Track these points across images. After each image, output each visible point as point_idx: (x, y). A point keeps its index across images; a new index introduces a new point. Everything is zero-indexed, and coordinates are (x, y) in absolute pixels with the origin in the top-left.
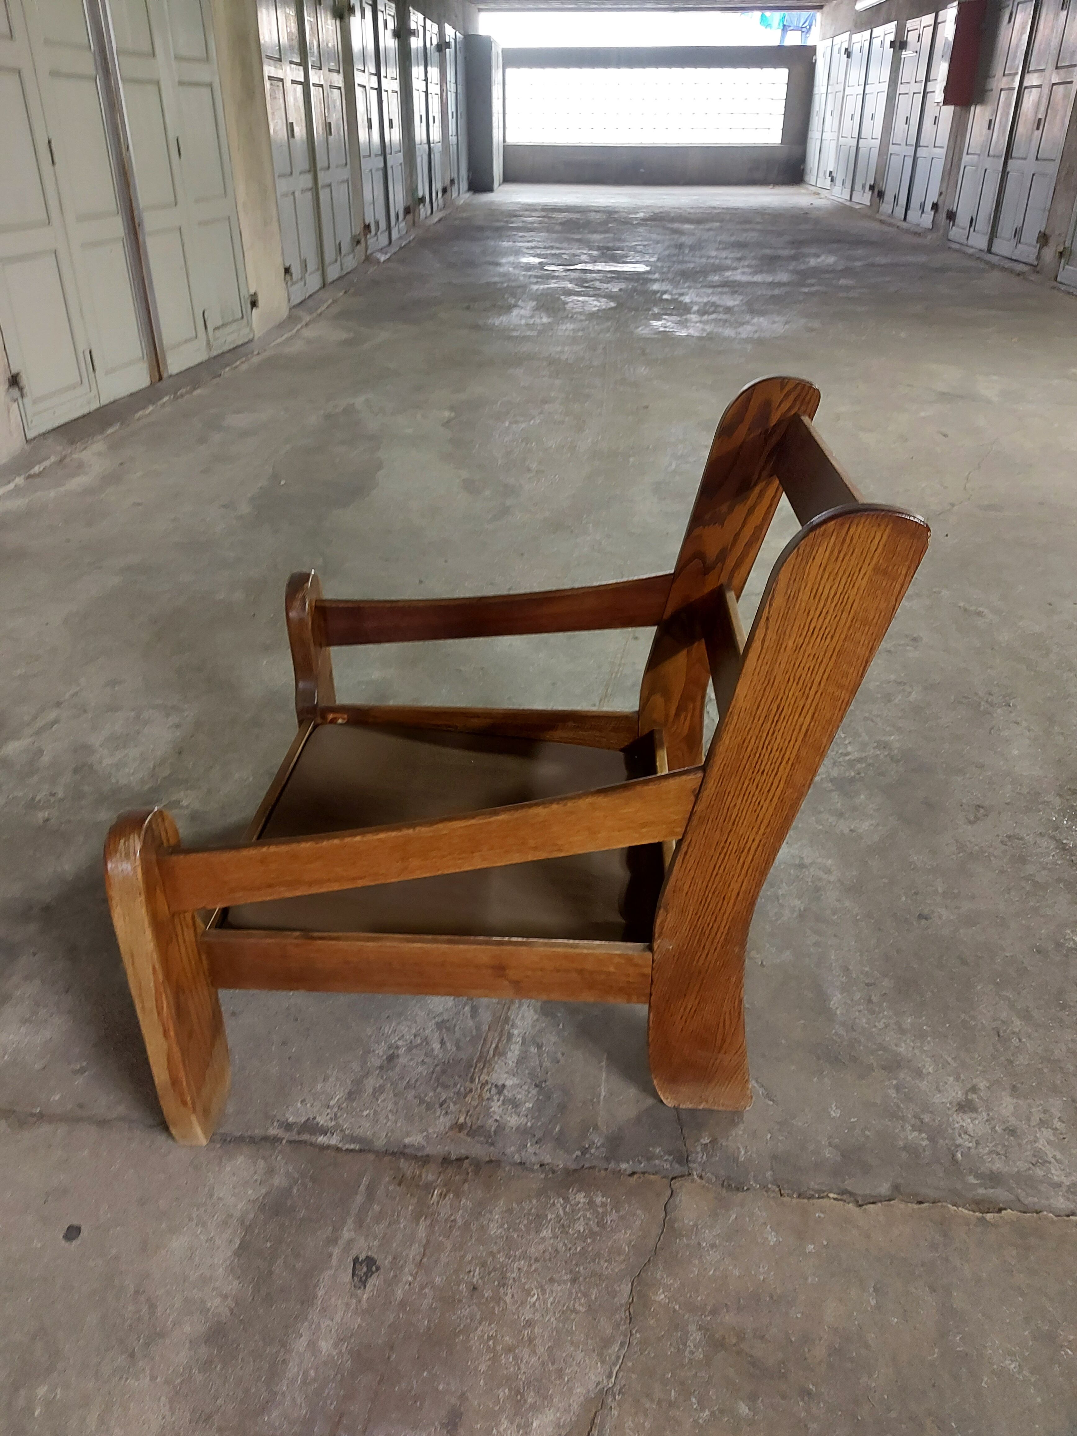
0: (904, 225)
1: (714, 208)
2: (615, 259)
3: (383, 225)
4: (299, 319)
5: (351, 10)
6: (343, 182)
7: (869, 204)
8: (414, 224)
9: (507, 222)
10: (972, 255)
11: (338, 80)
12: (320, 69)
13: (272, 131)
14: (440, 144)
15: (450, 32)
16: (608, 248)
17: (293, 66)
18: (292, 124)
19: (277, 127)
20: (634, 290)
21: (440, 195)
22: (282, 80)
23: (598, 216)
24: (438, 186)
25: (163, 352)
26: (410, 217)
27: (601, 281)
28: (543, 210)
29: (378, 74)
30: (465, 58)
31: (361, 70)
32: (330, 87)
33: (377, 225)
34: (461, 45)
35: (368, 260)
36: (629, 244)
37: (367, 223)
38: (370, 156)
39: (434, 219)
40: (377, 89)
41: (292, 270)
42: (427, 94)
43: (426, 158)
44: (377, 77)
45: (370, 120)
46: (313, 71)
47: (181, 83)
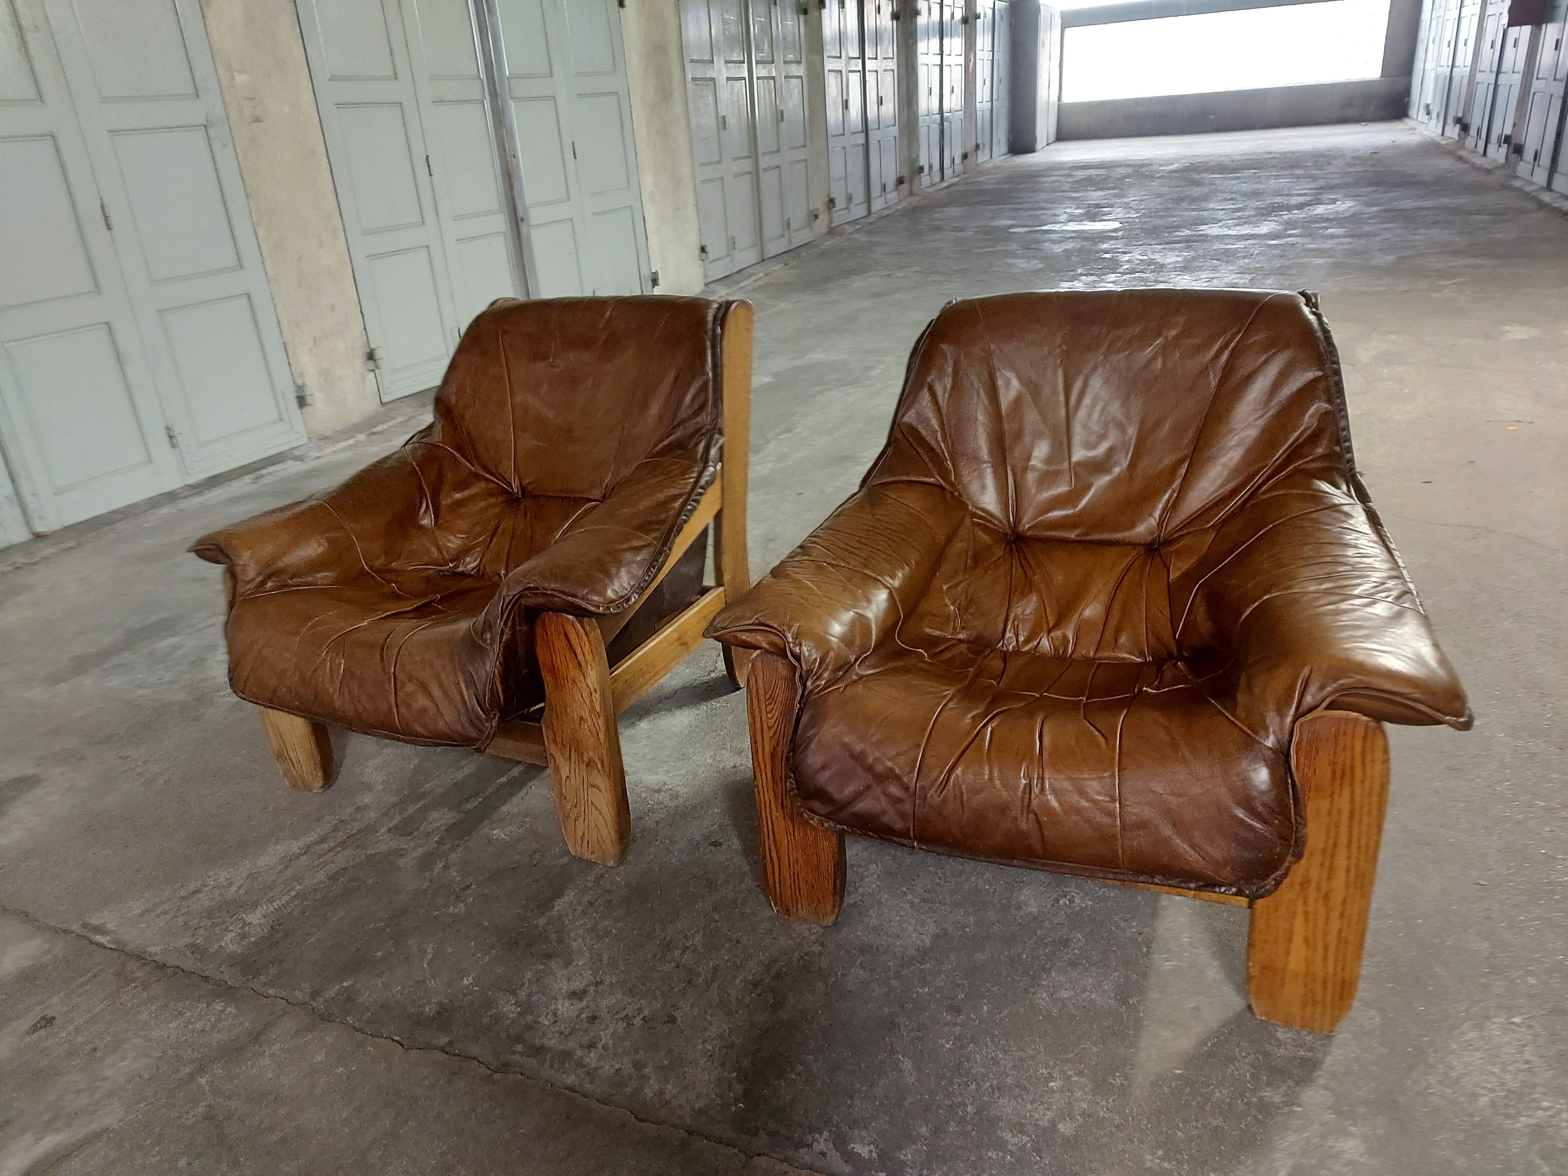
0: (1479, 161)
1: (1270, 153)
3: (859, 196)
5: (822, 3)
6: (799, 162)
7: (1457, 138)
8: (911, 193)
10: (1528, 194)
11: (799, 70)
12: (773, 62)
13: (694, 126)
14: (962, 113)
15: (983, 4)
16: (1098, 206)
17: (730, 64)
18: (724, 117)
19: (703, 122)
21: (958, 161)
22: (713, 79)
23: (1123, 171)
24: (954, 151)
26: (905, 187)
27: (1053, 242)
28: (1069, 168)
29: (862, 57)
30: (1011, 24)
31: (836, 57)
32: (785, 77)
33: (850, 198)
34: (1003, 13)
35: (831, 232)
36: (1126, 200)
37: (832, 196)
38: (843, 135)
39: (944, 184)
40: (859, 71)
41: (708, 249)
42: (941, 66)
43: (936, 128)
44: (860, 61)
45: (847, 101)
46: (760, 66)
47: (580, 96)
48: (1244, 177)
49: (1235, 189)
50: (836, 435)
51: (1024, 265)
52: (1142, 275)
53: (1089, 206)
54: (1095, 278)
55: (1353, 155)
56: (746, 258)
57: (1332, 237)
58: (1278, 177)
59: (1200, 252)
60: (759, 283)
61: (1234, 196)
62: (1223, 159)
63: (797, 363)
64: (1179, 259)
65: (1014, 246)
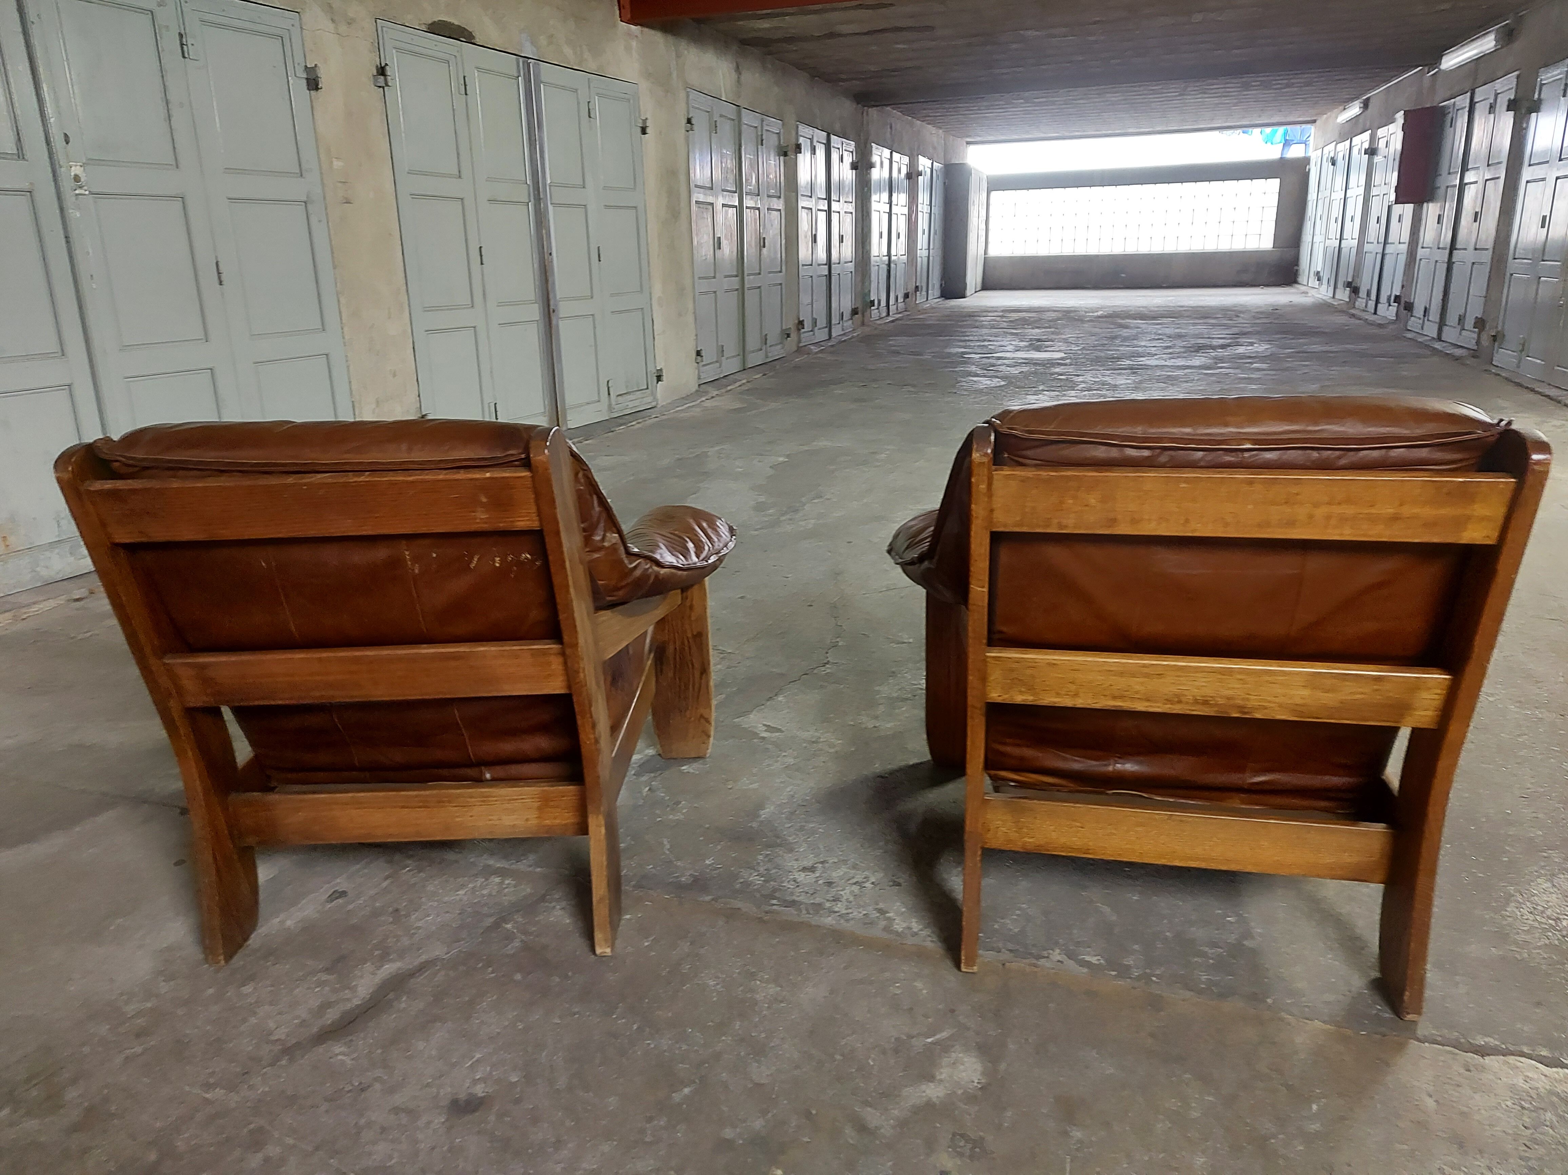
2: (1038, 349)
3: (822, 322)
4: (707, 392)
5: (798, 148)
6: (776, 285)
7: (1346, 300)
8: (863, 324)
9: (958, 321)
11: (779, 204)
12: (758, 195)
13: (695, 243)
14: (905, 258)
15: (924, 163)
16: (1039, 340)
17: (725, 193)
18: (719, 238)
19: (703, 241)
20: (1035, 373)
21: (900, 300)
22: (711, 204)
23: (1054, 315)
24: (898, 291)
25: (564, 410)
26: (859, 317)
27: (1008, 366)
28: (1002, 311)
29: (829, 199)
30: (944, 184)
31: (808, 196)
32: (768, 209)
33: (815, 322)
34: (938, 173)
35: (799, 350)
36: (1064, 337)
37: (801, 319)
38: (811, 265)
39: (890, 319)
40: (826, 211)
41: (703, 354)
42: (890, 214)
43: (885, 267)
44: (826, 201)
45: (815, 235)
46: (749, 197)
47: (607, 207)
48: (1165, 324)
49: (1160, 332)
50: (865, 501)
51: (989, 382)
52: (1099, 392)
53: (1031, 340)
54: (1057, 393)
55: (1256, 311)
56: (731, 366)
57: (1258, 370)
58: (1194, 324)
59: (1146, 377)
60: (744, 388)
61: (1161, 337)
62: (1141, 309)
63: (806, 448)
64: (1129, 381)
65: (973, 368)
